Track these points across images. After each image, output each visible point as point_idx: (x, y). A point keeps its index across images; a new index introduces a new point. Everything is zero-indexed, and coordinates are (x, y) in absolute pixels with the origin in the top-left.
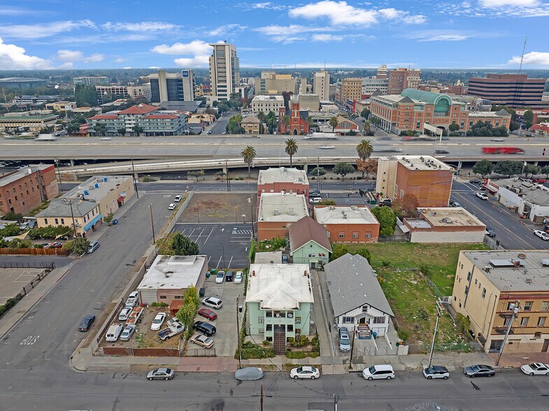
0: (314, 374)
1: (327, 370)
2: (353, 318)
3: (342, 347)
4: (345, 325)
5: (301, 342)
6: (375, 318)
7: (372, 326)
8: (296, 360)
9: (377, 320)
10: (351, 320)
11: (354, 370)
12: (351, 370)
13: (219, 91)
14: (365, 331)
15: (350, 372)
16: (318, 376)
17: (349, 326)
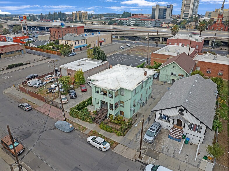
0: (102, 146)
1: (119, 150)
2: (169, 117)
3: (146, 137)
4: (160, 121)
5: (119, 120)
6: (191, 124)
7: (186, 130)
8: (104, 131)
9: (193, 127)
10: (167, 118)
11: (142, 161)
12: (139, 159)
13: (184, 16)
14: (178, 133)
15: (137, 160)
16: (105, 150)
17: (165, 124)
